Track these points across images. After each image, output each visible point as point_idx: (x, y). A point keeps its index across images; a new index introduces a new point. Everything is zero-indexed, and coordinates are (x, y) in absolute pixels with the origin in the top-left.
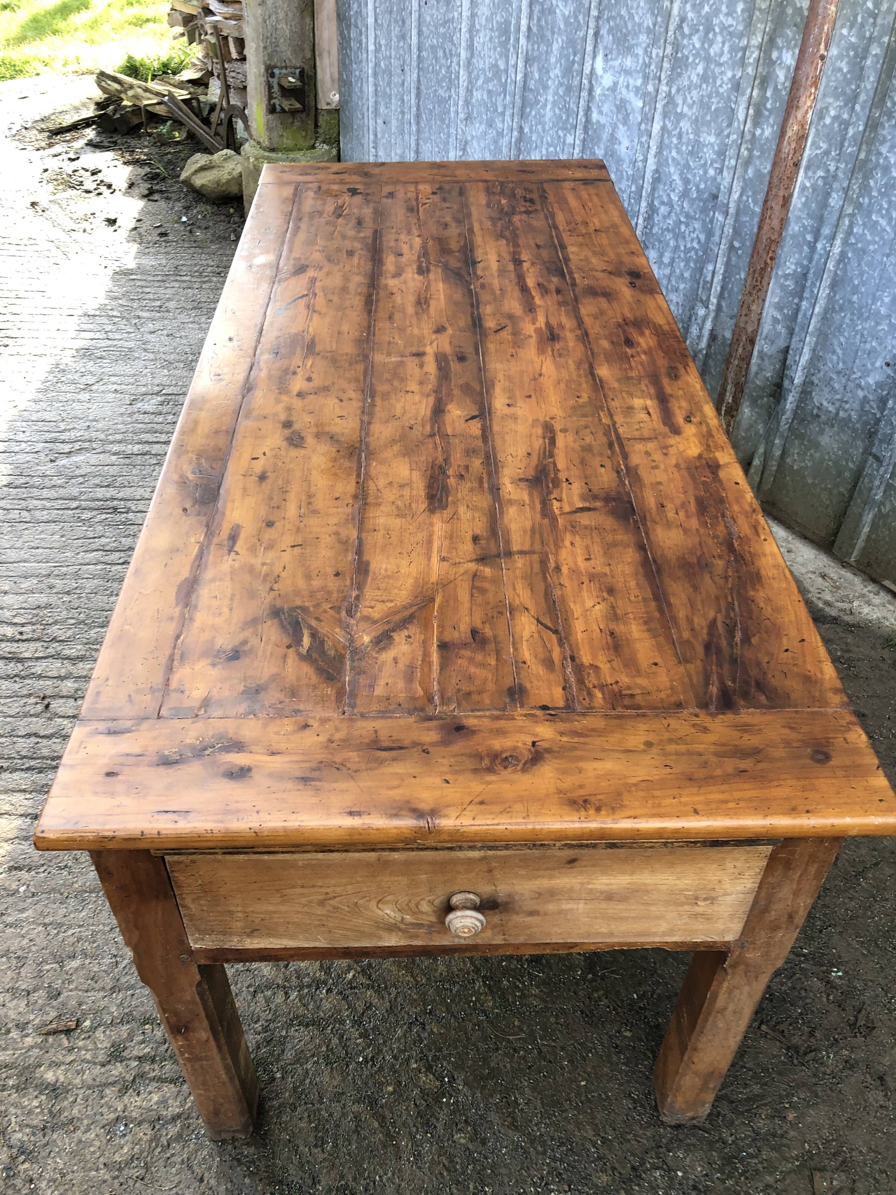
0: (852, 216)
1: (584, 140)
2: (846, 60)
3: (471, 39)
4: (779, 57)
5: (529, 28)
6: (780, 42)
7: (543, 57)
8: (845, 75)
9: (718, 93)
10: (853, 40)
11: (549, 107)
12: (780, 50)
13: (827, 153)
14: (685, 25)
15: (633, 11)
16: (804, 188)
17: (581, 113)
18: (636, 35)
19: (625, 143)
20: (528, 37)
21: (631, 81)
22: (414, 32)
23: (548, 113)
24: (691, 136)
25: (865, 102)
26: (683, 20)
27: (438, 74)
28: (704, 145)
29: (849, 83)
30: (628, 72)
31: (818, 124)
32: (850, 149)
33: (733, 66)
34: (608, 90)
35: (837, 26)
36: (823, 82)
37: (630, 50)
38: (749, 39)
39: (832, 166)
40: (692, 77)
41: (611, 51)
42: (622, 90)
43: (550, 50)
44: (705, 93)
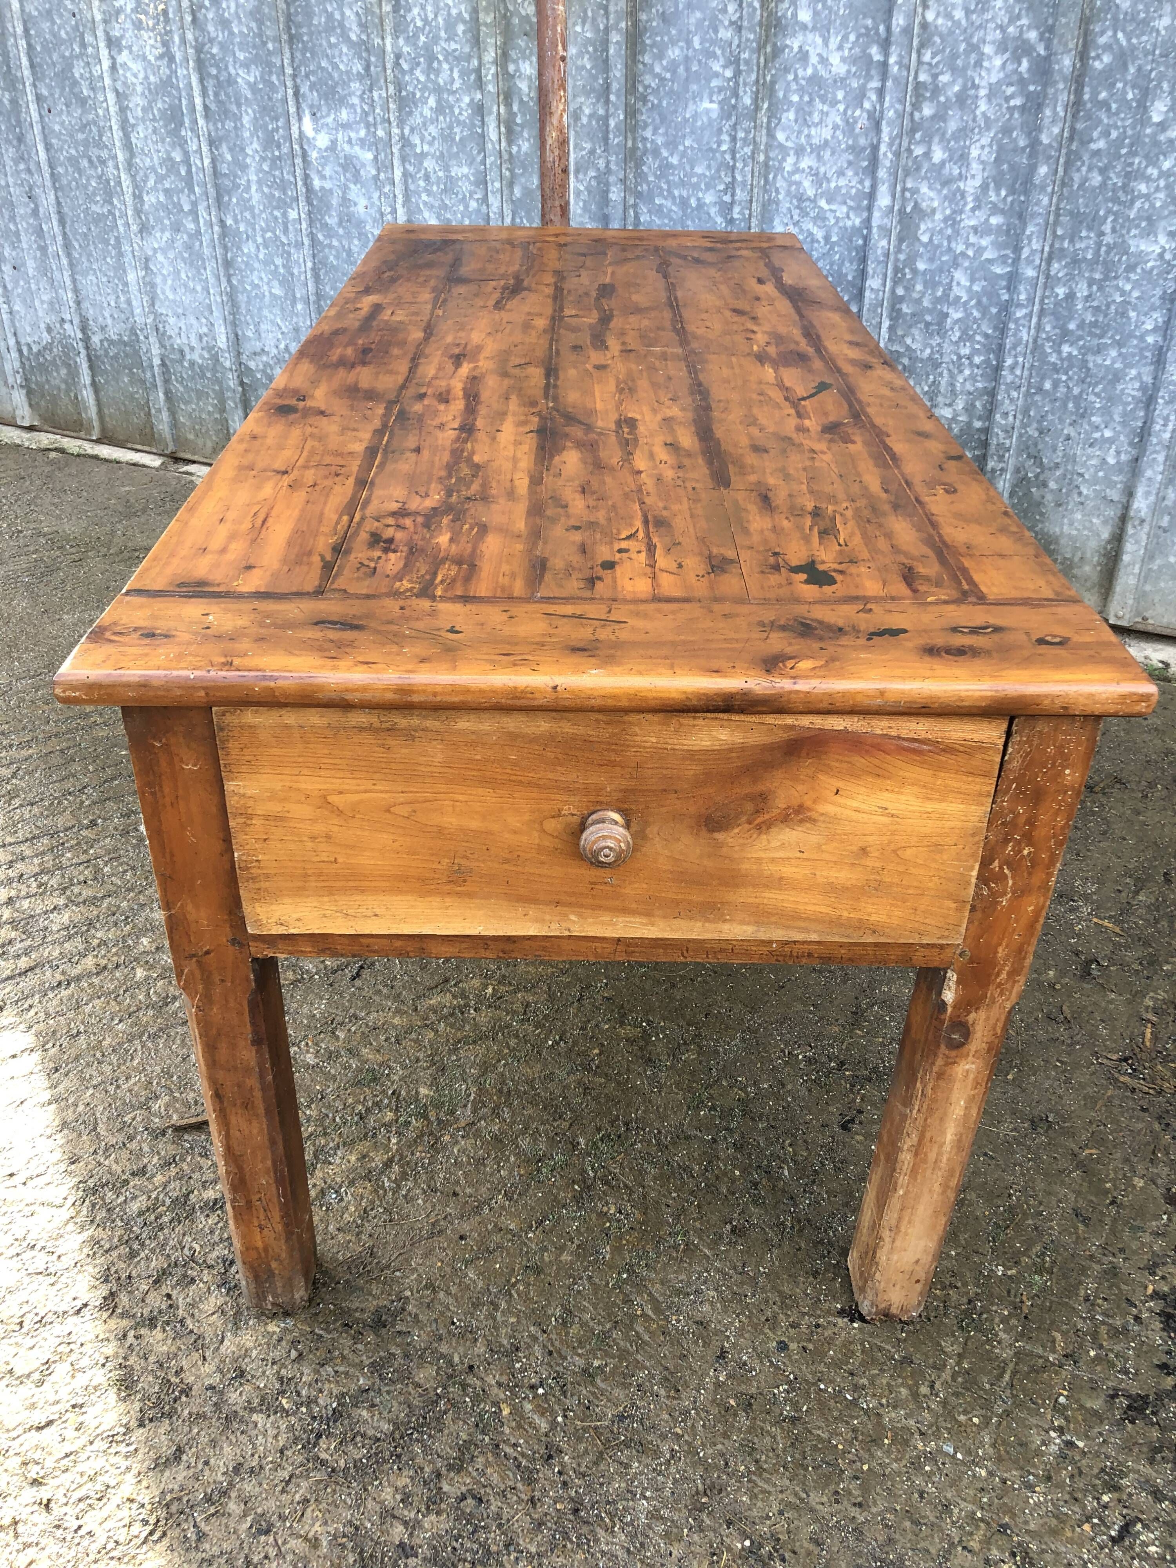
0: (635, 206)
1: (310, 213)
2: (586, 57)
3: (126, 136)
4: (517, 70)
5: (206, 107)
6: (513, 54)
7: (233, 135)
8: (589, 71)
9: (459, 123)
10: (589, 35)
11: (254, 188)
12: (515, 61)
13: (592, 152)
14: (401, 61)
15: (337, 60)
16: (578, 193)
17: (300, 183)
18: (346, 84)
19: (362, 202)
21: (353, 135)
22: (41, 148)
23: (255, 196)
24: (441, 174)
25: (619, 90)
26: (398, 56)
27: (86, 187)
28: (458, 179)
29: (595, 78)
30: (346, 126)
31: (576, 125)
32: (615, 140)
33: (468, 90)
34: (326, 150)
35: (570, 25)
36: (570, 83)
37: (343, 101)
38: (480, 59)
39: (601, 163)
40: (425, 113)
41: (319, 108)
42: (343, 146)
43: (239, 125)
44: (444, 125)
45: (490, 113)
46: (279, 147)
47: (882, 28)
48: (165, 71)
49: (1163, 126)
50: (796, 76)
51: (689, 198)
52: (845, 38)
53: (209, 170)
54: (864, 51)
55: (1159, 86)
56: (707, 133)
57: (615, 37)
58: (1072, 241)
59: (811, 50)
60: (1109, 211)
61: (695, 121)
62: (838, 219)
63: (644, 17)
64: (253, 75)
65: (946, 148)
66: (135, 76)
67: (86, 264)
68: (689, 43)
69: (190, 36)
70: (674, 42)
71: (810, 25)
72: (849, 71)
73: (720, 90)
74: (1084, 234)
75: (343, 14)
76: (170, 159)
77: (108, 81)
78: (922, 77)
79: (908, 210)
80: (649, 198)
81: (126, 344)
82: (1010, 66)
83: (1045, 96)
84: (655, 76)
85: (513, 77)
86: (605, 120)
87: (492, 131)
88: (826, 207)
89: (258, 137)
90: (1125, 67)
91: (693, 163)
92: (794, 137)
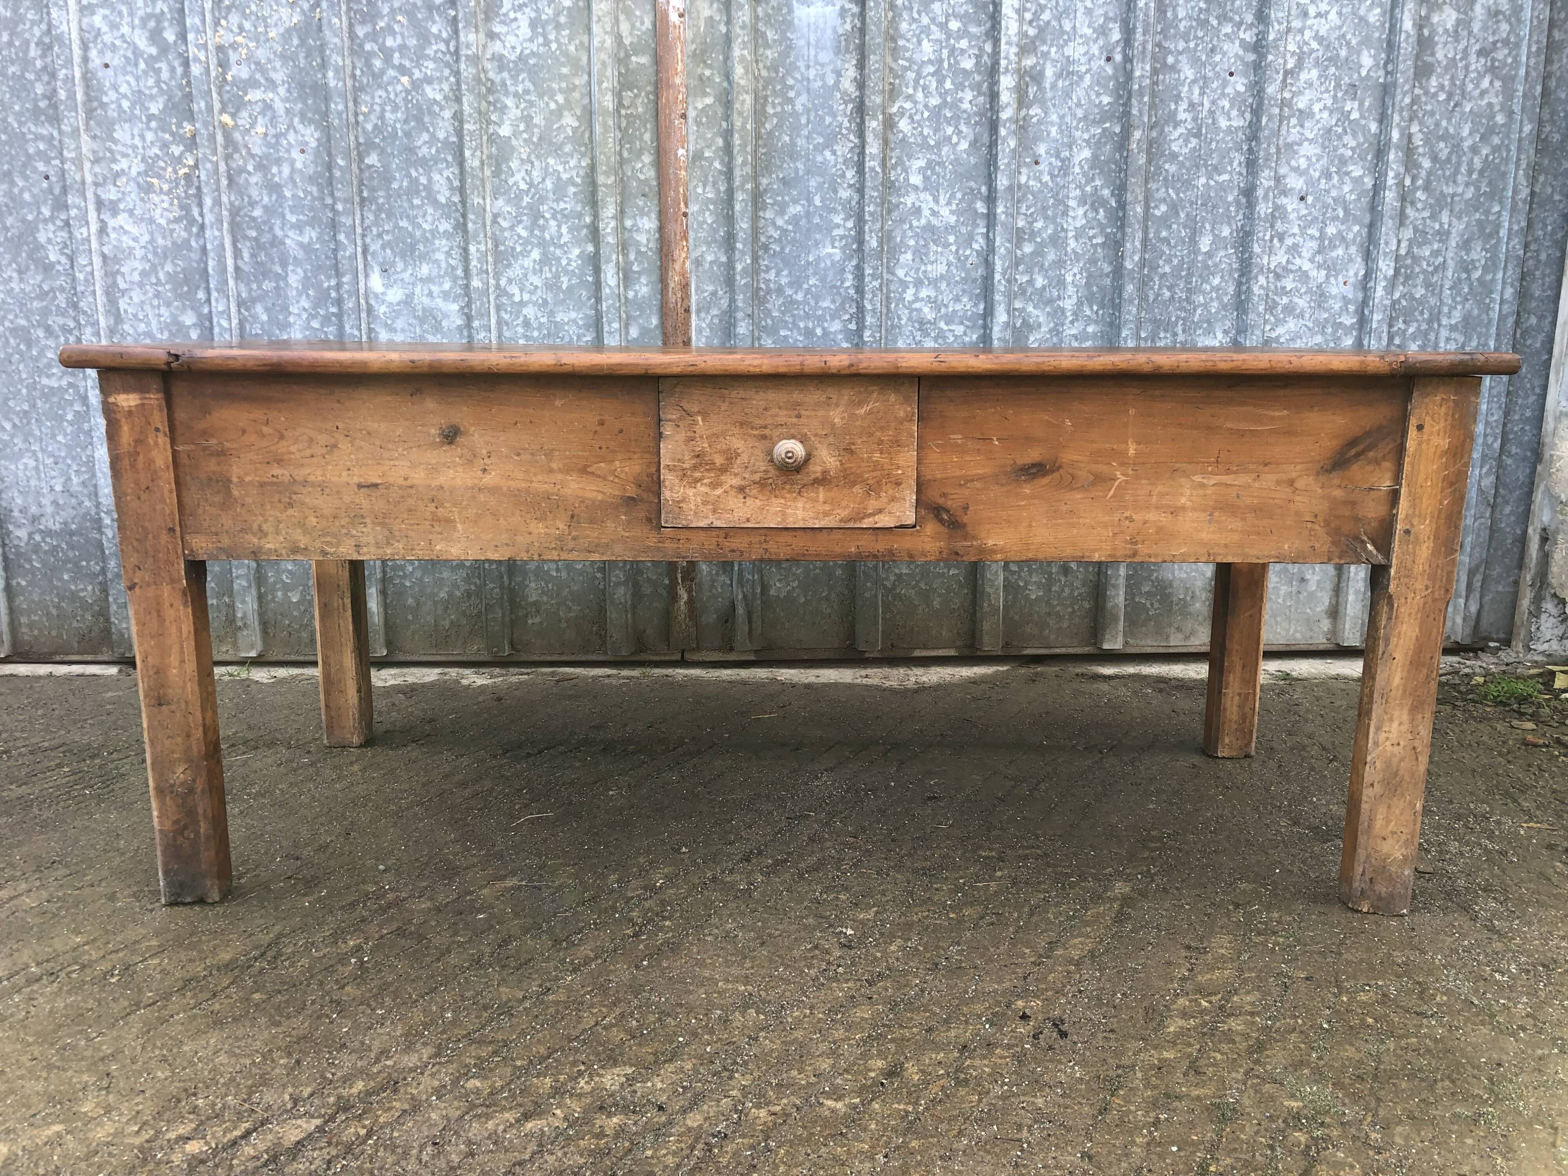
0: (759, 339)
2: (707, 213)
3: (114, 302)
4: (635, 225)
5: (237, 269)
6: (631, 211)
7: (272, 294)
9: (566, 272)
10: (710, 195)
12: (634, 217)
13: (714, 294)
14: (500, 220)
15: (420, 220)
16: (700, 330)
18: (429, 242)
20: (237, 278)
21: (435, 289)
25: (745, 239)
26: (496, 216)
28: (564, 324)
29: (715, 231)
31: (697, 270)
32: (741, 281)
33: (578, 242)
34: (398, 304)
35: (691, 187)
36: (691, 235)
37: (423, 257)
38: (596, 216)
39: (724, 303)
40: (526, 265)
41: (393, 264)
42: (422, 300)
43: (282, 284)
44: (549, 275)
45: (608, 261)
46: (339, 302)
47: (984, 189)
48: (180, 233)
49: (1209, 255)
50: (911, 226)
51: (814, 329)
52: (953, 196)
53: (236, 332)
54: (969, 206)
55: (1203, 226)
56: (831, 274)
57: (740, 196)
58: (1153, 341)
59: (923, 206)
60: (1178, 318)
61: (818, 264)
62: (956, 336)
63: (764, 181)
64: (310, 234)
65: (1046, 277)
66: (135, 239)
67: (21, 445)
68: (810, 201)
69: (225, 199)
70: (796, 202)
71: (921, 186)
72: (957, 221)
73: (842, 237)
74: (1162, 335)
75: (430, 179)
76: (175, 322)
77: (94, 245)
78: (1021, 223)
79: (1017, 325)
80: (773, 331)
81: (72, 534)
82: (1090, 215)
83: (1124, 235)
84: (777, 228)
85: (630, 231)
86: (730, 265)
87: (610, 277)
88: (945, 328)
89: (308, 295)
90: (1177, 213)
91: (817, 298)
92: (912, 273)
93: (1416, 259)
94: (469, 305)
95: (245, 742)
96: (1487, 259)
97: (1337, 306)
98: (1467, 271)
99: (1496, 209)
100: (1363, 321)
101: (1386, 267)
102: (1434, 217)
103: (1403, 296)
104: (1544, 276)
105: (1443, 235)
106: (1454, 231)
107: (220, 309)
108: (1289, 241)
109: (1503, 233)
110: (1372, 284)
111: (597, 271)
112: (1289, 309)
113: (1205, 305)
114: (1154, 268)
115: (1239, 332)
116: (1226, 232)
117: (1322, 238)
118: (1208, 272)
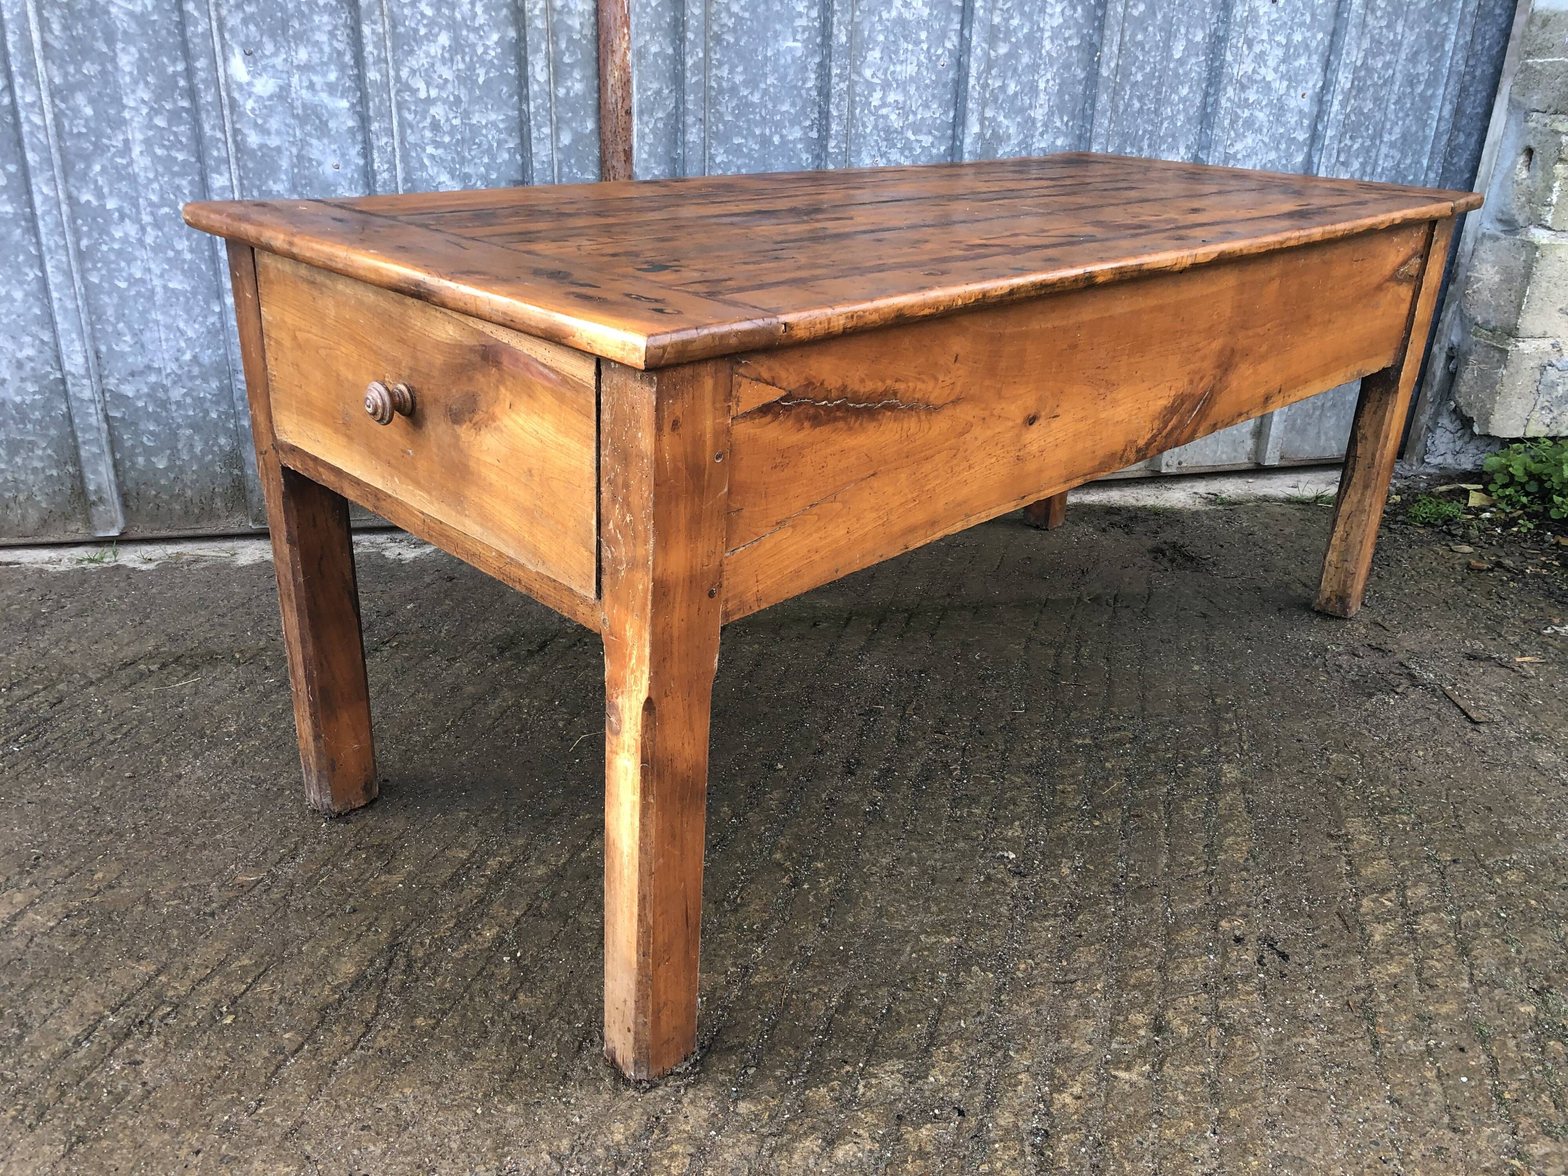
1: (240, 179)
5: (46, 46)
7: (97, 80)
9: (483, 62)
11: (136, 150)
13: (659, 92)
16: (642, 137)
17: (230, 140)
19: (331, 160)
20: (45, 58)
21: (315, 79)
23: (139, 160)
25: (697, 28)
28: (481, 127)
29: (661, 16)
31: (640, 64)
32: (691, 79)
33: (496, 25)
34: (271, 98)
36: (633, 20)
37: (301, 38)
39: (671, 104)
40: (432, 52)
41: (260, 45)
42: (300, 93)
43: (109, 67)
44: (461, 66)
45: (537, 50)
46: (192, 93)
49: (1181, 62)
50: (880, 18)
51: (771, 136)
53: (52, 131)
55: (1178, 30)
56: (791, 72)
60: (1145, 131)
61: (777, 60)
62: (923, 149)
65: (1018, 82)
72: (930, 14)
73: (805, 29)
78: (997, 20)
79: (988, 136)
80: (724, 139)
82: (1068, 12)
83: (1102, 38)
84: (731, 15)
85: (560, 13)
86: (678, 59)
87: (539, 70)
88: (913, 138)
89: (147, 83)
90: (1154, 13)
91: (776, 100)
92: (879, 74)
93: (1370, 71)
94: (364, 100)
95: (177, 660)
96: (1430, 73)
97: (1293, 121)
98: (1411, 84)
99: (1445, 20)
100: (1315, 137)
101: (1344, 79)
102: (1390, 26)
103: (1353, 110)
104: (1476, 92)
105: (1396, 46)
106: (1405, 42)
107: (29, 99)
108: (1257, 49)
109: (1449, 46)
110: (1329, 97)
111: (522, 63)
112: (1249, 123)
113: (1172, 119)
114: (1127, 75)
115: (1201, 148)
116: (1199, 37)
117: (1287, 46)
118: (1178, 80)
